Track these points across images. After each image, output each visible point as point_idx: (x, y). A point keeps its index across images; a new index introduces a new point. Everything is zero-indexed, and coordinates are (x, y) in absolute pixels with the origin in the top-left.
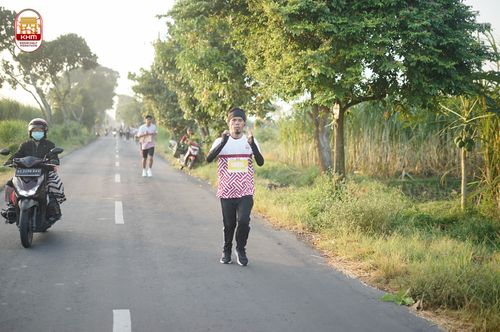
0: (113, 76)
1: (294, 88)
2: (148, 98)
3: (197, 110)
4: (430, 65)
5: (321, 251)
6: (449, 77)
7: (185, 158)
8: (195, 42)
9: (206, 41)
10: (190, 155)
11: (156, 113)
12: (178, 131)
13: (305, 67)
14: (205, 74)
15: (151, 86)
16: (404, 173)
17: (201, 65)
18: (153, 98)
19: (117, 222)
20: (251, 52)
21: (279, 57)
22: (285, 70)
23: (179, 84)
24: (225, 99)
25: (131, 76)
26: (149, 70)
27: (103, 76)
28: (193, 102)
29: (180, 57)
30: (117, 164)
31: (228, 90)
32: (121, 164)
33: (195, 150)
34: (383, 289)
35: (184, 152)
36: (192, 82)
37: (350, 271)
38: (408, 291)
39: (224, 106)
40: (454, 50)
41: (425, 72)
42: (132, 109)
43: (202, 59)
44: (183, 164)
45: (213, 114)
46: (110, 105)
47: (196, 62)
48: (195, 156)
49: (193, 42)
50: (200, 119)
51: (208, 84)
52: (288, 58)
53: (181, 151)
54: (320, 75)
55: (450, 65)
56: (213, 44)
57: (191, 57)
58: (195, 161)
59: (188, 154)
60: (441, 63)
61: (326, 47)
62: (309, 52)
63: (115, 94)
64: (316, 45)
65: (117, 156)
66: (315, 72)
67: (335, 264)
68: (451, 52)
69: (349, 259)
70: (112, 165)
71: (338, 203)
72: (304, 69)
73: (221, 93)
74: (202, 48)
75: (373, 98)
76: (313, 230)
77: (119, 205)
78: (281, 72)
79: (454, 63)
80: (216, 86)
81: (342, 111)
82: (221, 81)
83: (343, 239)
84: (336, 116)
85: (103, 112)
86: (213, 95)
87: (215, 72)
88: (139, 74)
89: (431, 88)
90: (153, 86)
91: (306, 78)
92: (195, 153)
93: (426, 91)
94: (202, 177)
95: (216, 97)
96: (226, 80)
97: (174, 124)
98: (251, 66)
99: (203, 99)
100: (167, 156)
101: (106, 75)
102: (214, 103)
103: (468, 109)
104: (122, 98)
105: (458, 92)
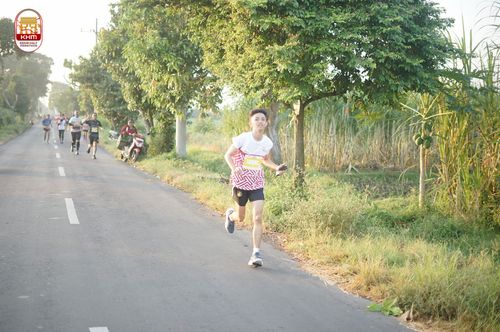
0: (47, 62)
1: (257, 84)
2: (87, 87)
3: (143, 101)
4: (398, 62)
5: (290, 253)
6: (415, 74)
7: (130, 150)
8: (143, 32)
9: (156, 31)
10: (135, 147)
11: (95, 103)
12: (118, 121)
13: (270, 62)
14: (154, 65)
15: (91, 74)
16: (350, 167)
17: (150, 56)
18: (92, 87)
19: (72, 222)
20: (209, 44)
21: (242, 50)
22: (249, 65)
23: (123, 74)
24: (174, 91)
25: (68, 64)
26: (88, 57)
27: (36, 63)
28: (138, 94)
29: (127, 48)
30: (58, 156)
31: (177, 81)
32: (61, 155)
33: (140, 142)
34: (365, 297)
35: (129, 144)
36: (138, 72)
37: (327, 277)
38: (395, 301)
39: (173, 98)
40: (421, 47)
41: (391, 70)
42: (68, 97)
43: (151, 49)
44: (127, 156)
45: (159, 105)
46: (43, 92)
47: (144, 52)
48: (140, 149)
49: (141, 32)
50: (144, 110)
51: (156, 76)
52: (252, 52)
53: (125, 143)
54: (286, 71)
55: (417, 62)
56: (163, 35)
57: (140, 47)
58: (140, 153)
59: (132, 145)
60: (408, 61)
61: (293, 41)
62: (277, 47)
63: (49, 82)
64: (282, 40)
65: (56, 147)
66: (281, 67)
67: (309, 269)
68: (418, 49)
69: (322, 263)
70: (52, 156)
71: (303, 202)
72: (268, 63)
73: (170, 84)
74: (152, 38)
75: (334, 94)
76: (277, 230)
77: (69, 202)
78: (244, 67)
79: (422, 61)
80: (165, 78)
81: (302, 106)
82: (170, 73)
83: (312, 240)
84: (297, 112)
85: (36, 99)
86: (161, 87)
87: (165, 64)
88: (78, 62)
89: (397, 86)
90: (93, 75)
91: (271, 74)
92: (140, 145)
93: (393, 88)
94: (149, 170)
95: (165, 89)
96: (175, 71)
97: (115, 114)
98: (208, 59)
99: (150, 90)
100: (107, 147)
101: (39, 61)
102: (163, 95)
103: (427, 106)
104: (56, 85)
105: (422, 89)
